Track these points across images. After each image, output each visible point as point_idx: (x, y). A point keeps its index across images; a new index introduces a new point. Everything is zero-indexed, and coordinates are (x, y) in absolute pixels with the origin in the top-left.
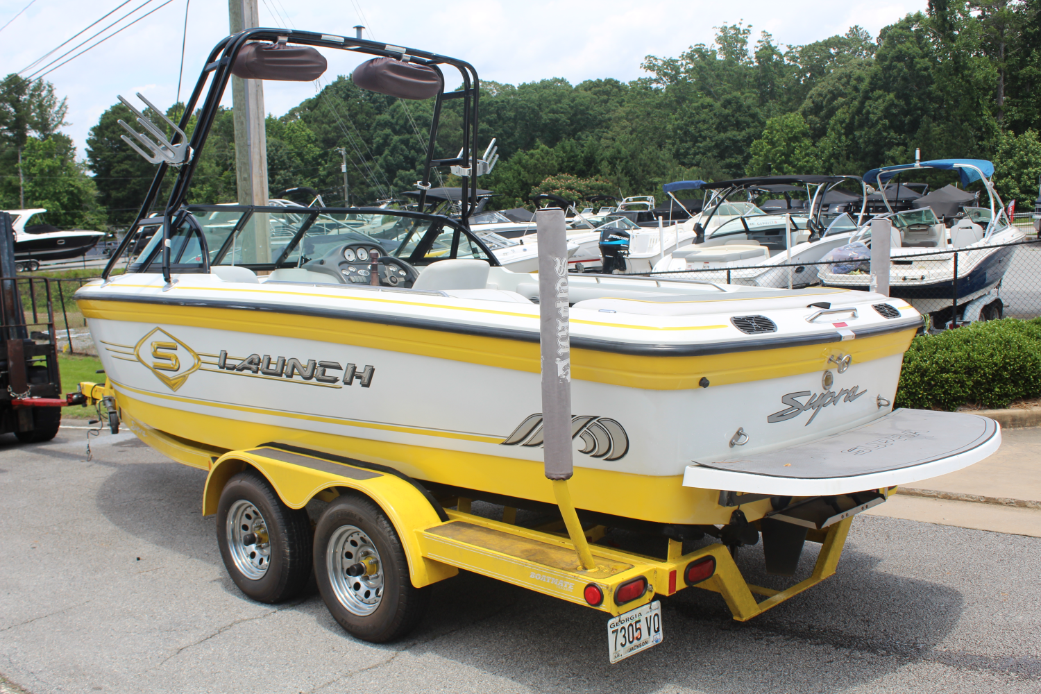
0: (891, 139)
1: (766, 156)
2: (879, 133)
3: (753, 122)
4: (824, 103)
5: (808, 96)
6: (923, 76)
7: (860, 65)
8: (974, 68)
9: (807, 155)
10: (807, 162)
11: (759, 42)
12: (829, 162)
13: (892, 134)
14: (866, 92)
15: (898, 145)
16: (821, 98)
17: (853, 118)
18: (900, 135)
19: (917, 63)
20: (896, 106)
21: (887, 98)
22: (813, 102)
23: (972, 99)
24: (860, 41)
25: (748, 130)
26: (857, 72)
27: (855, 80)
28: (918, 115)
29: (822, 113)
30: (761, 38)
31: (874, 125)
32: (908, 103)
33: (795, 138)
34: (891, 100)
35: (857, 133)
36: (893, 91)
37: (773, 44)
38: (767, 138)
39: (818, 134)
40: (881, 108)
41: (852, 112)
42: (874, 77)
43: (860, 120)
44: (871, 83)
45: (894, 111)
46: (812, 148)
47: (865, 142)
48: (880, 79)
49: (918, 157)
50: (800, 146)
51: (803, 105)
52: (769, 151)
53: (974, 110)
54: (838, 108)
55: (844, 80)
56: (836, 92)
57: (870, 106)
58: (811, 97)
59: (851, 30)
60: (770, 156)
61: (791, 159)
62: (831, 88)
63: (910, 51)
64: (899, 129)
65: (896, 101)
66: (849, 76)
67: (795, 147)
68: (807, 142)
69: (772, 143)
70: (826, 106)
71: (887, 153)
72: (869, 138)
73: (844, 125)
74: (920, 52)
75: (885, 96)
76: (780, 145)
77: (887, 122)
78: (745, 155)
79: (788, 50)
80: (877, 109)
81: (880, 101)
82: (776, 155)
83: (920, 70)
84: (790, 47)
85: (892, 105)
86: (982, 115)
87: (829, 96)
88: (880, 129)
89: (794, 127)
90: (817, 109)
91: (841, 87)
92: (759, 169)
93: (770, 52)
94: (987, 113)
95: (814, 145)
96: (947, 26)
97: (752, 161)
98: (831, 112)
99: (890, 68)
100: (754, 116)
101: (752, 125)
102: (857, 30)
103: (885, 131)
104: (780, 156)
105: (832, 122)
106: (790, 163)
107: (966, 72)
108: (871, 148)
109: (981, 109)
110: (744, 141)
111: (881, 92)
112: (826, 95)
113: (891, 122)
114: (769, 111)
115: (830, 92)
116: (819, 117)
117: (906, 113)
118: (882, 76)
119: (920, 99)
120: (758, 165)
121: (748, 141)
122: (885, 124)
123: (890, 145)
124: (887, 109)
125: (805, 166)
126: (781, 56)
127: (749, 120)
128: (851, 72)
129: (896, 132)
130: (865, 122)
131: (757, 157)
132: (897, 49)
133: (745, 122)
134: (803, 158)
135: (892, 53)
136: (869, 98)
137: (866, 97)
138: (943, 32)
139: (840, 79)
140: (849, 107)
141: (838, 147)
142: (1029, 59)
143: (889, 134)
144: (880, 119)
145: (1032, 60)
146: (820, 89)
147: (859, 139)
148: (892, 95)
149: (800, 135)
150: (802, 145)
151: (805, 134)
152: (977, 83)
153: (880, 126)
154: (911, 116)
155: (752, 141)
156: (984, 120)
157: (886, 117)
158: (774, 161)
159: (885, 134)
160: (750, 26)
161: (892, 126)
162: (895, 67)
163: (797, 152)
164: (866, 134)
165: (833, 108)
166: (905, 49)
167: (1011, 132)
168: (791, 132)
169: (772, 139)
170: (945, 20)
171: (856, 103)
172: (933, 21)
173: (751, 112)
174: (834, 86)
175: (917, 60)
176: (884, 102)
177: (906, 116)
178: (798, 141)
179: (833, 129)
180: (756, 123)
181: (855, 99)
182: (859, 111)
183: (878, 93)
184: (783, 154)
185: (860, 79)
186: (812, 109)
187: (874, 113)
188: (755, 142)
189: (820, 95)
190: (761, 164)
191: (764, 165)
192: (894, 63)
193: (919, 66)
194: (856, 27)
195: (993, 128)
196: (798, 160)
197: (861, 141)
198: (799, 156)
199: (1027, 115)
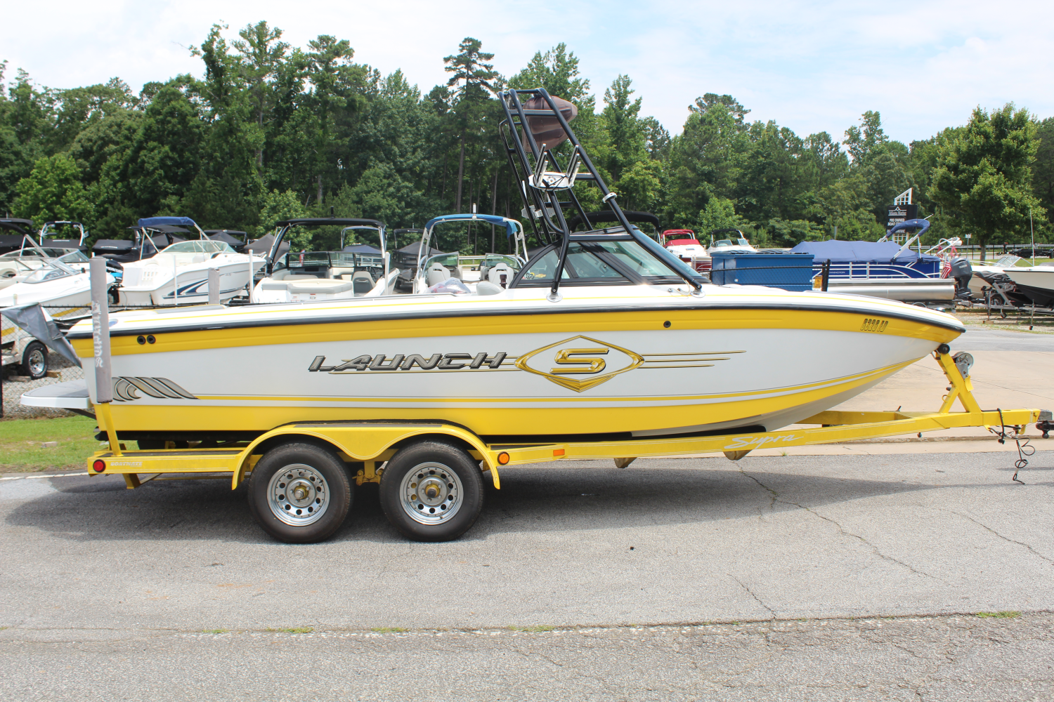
0: (166, 188)
1: (36, 195)
2: (155, 182)
3: (16, 160)
4: (95, 148)
5: (76, 139)
6: (195, 134)
7: (130, 115)
8: (246, 131)
9: (79, 197)
10: (79, 204)
11: (17, 78)
12: (103, 206)
13: (168, 184)
14: (140, 142)
15: (173, 194)
16: (91, 143)
17: (126, 166)
18: (174, 185)
19: (189, 120)
20: (171, 159)
21: (163, 150)
22: (82, 146)
23: (243, 158)
24: (122, 93)
25: (11, 168)
26: (128, 123)
27: (126, 129)
28: (190, 168)
29: (92, 158)
30: (17, 75)
31: (150, 174)
32: (181, 156)
33: (67, 181)
34: (166, 152)
35: (132, 181)
36: (167, 144)
37: (30, 83)
38: (36, 177)
39: (90, 177)
40: (157, 158)
41: (126, 160)
42: (148, 129)
43: (132, 168)
44: (145, 134)
45: (169, 163)
46: (83, 191)
47: (140, 190)
48: (154, 131)
49: (475, 211)
50: (72, 189)
51: (72, 149)
52: (39, 191)
53: (244, 169)
54: (111, 154)
55: (115, 128)
56: (106, 139)
57: (145, 156)
58: (80, 141)
59: (112, 81)
60: (40, 196)
61: (63, 200)
62: (101, 134)
63: (183, 109)
64: (173, 180)
65: (170, 154)
66: (119, 126)
67: (66, 190)
68: (79, 185)
69: (41, 182)
70: (96, 152)
71: (163, 201)
72: (145, 187)
73: (118, 171)
74: (192, 111)
75: (160, 147)
76: (51, 186)
77: (162, 172)
78: (9, 192)
79: (44, 91)
80: (153, 159)
81: (156, 152)
82: (47, 194)
83: (193, 127)
84: (46, 88)
85: (167, 157)
86: (252, 173)
87: (100, 142)
88: (156, 179)
89: (66, 170)
90: (86, 153)
91: (112, 135)
92: (27, 208)
93: (27, 91)
94: (255, 172)
95: (85, 188)
96: (223, 91)
97: (17, 199)
98: (103, 158)
99: (163, 122)
100: (17, 154)
101: (16, 163)
102: (117, 81)
103: (161, 180)
104: (51, 197)
105: (104, 167)
106: (63, 205)
107: (239, 134)
108: (145, 196)
109: (250, 168)
110: (8, 178)
111: (155, 144)
112: (96, 142)
113: (165, 172)
114: (32, 150)
115: (102, 139)
116: (88, 162)
117: (178, 165)
118: (156, 129)
119: (191, 153)
120: (27, 203)
121: (14, 178)
122: (161, 174)
123: (166, 194)
124: (162, 160)
125: (77, 208)
126: (38, 96)
127: (13, 158)
128: (122, 122)
129: (170, 182)
130: (140, 170)
131: (25, 196)
132: (171, 106)
133: (8, 159)
134: (76, 200)
135: (166, 109)
136: (145, 148)
137: (140, 147)
138: (219, 96)
139: (110, 126)
140: (122, 154)
141: (113, 192)
142: (281, 129)
143: (164, 184)
144: (156, 169)
145: (284, 130)
146: (89, 135)
147: (134, 186)
148: (167, 148)
149: (71, 178)
150: (74, 187)
151: (76, 177)
152: (248, 144)
153: (156, 176)
154: (183, 168)
155: (18, 179)
156: (253, 178)
157: (161, 168)
158: (44, 201)
159: (161, 183)
160: (6, 61)
161: (166, 177)
162: (169, 122)
163: (69, 193)
164: (141, 182)
165: (104, 153)
166: (179, 106)
167: (276, 191)
168: (63, 173)
169: (40, 179)
170: (221, 85)
171: (129, 152)
172: (210, 85)
173: (14, 149)
174: (104, 132)
175: (189, 118)
176: (159, 153)
177: (179, 169)
178: (69, 183)
179: (107, 174)
180: (20, 161)
181: (128, 148)
182: (133, 159)
183: (152, 144)
184: (54, 195)
185: (132, 130)
186: (81, 153)
187: (148, 163)
188: (22, 180)
189: (90, 140)
190: (30, 203)
191: (33, 204)
192: (169, 118)
193: (191, 124)
194: (117, 78)
195: (260, 186)
196: (70, 202)
197: (136, 188)
198: (72, 198)
199: (281, 178)
